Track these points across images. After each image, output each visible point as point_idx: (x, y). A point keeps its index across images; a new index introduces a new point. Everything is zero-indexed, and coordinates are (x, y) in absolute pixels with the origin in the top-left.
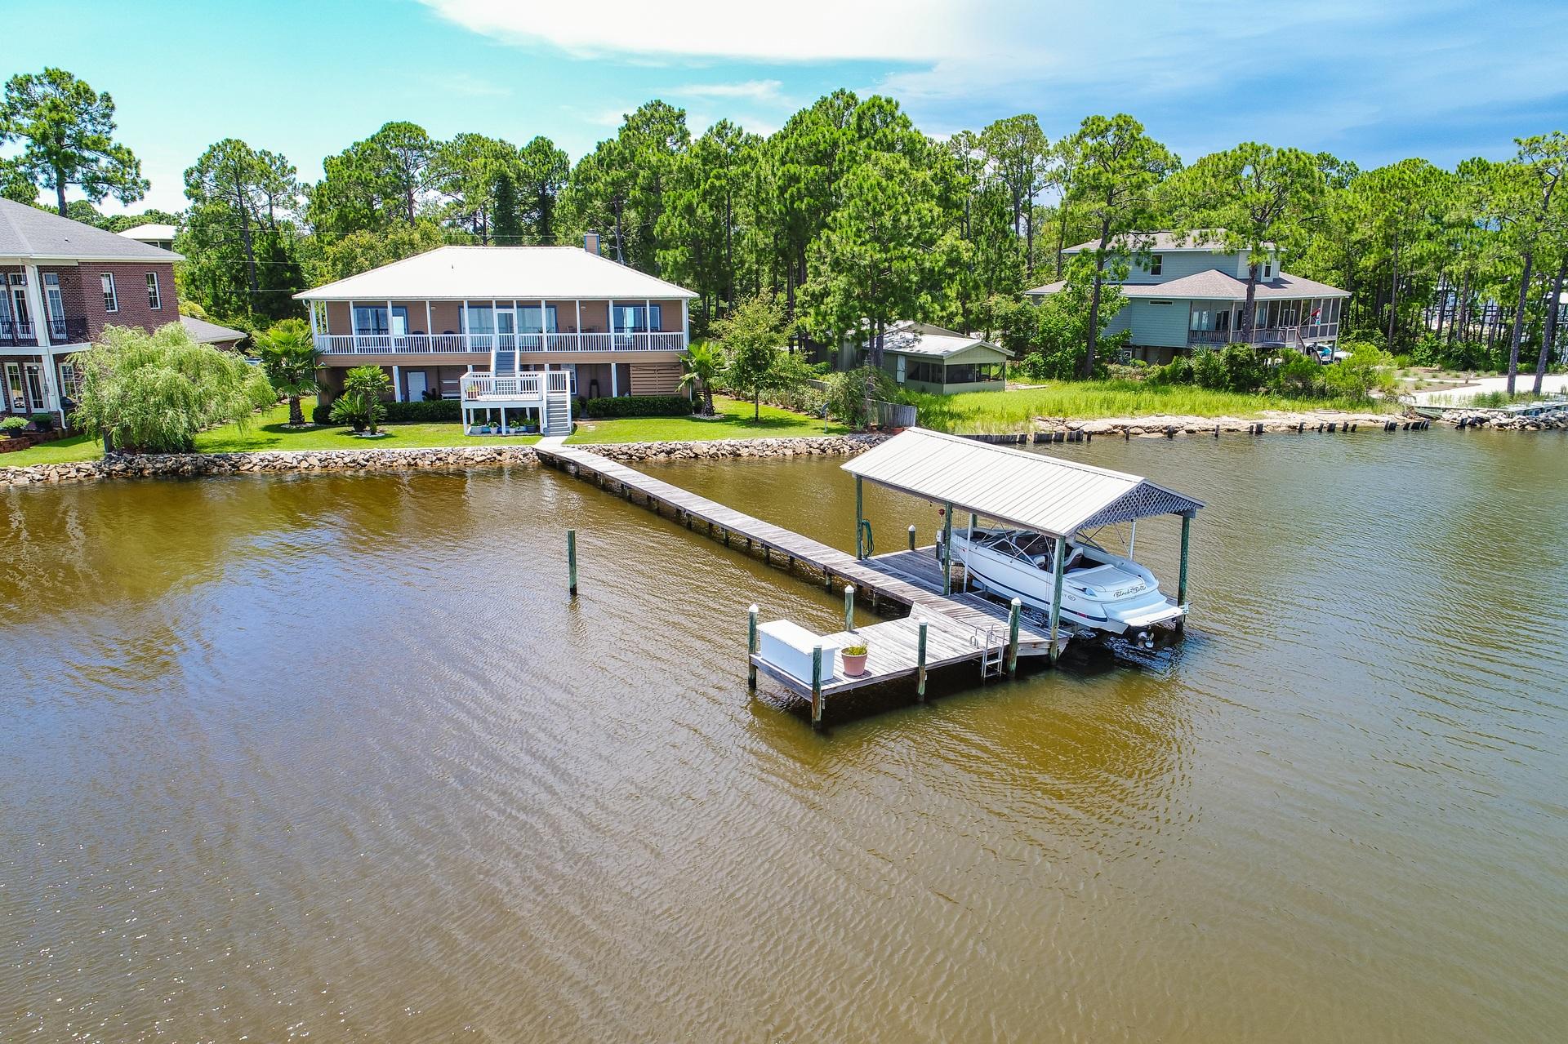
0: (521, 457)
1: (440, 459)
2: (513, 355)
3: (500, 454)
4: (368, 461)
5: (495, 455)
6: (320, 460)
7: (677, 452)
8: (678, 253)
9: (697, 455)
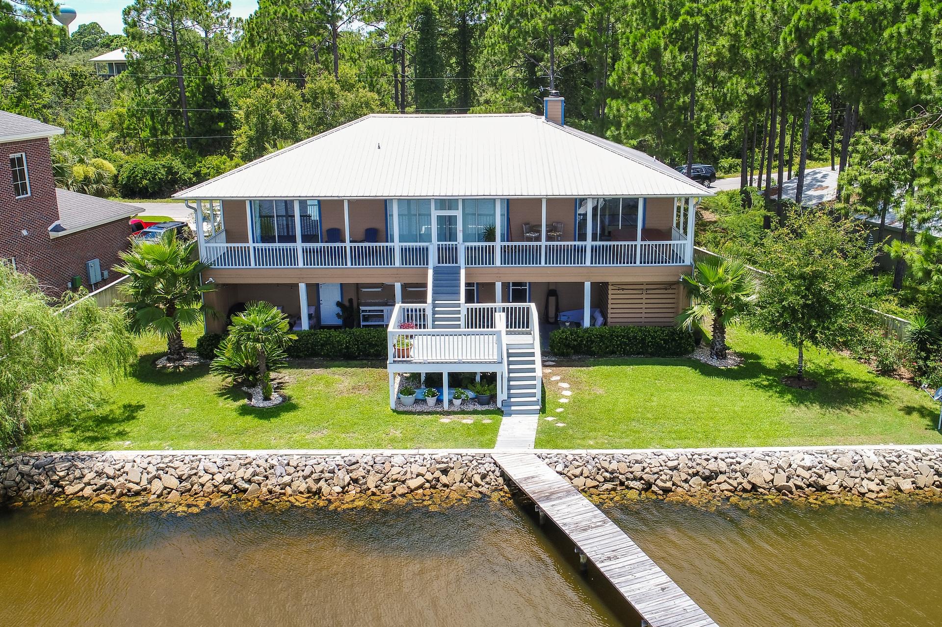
0: (477, 478)
1: (355, 481)
2: (457, 271)
3: (445, 472)
4: (249, 481)
5: (438, 474)
6: (180, 478)
7: (721, 478)
8: (639, 107)
9: (754, 487)
